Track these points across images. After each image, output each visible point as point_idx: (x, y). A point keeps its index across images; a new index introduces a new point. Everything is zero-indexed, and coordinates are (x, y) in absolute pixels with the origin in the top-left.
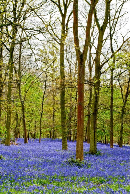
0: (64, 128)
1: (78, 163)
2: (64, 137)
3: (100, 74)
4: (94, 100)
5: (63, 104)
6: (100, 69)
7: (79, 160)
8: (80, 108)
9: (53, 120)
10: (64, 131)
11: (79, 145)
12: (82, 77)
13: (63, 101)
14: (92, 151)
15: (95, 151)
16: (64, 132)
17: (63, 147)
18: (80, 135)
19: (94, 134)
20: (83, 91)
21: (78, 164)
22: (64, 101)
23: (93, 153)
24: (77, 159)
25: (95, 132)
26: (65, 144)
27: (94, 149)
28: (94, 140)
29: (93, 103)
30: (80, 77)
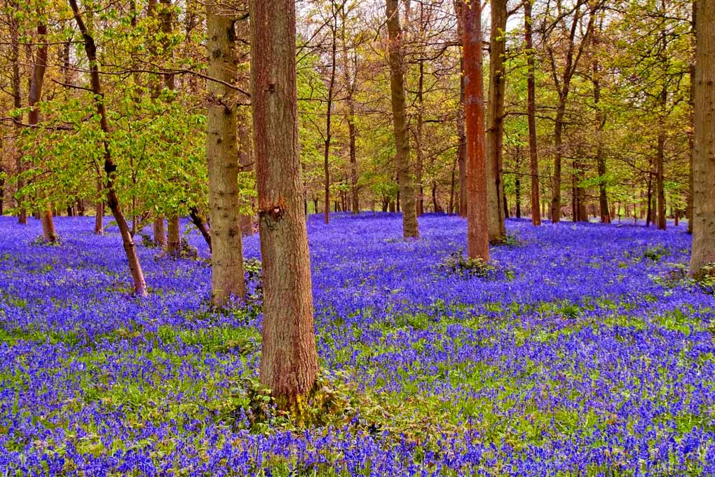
0: (407, 176)
1: (478, 269)
2: (409, 201)
3: (504, 15)
4: (492, 92)
5: (398, 110)
6: (504, 4)
7: (477, 260)
8: (473, 114)
9: (353, 160)
10: (406, 185)
11: (477, 220)
12: (475, 26)
13: (398, 100)
14: (494, 236)
15: (502, 234)
16: (407, 187)
17: (408, 231)
18: (477, 189)
19: (495, 188)
20: (478, 66)
21: (477, 272)
22: (403, 100)
23: (497, 240)
24: (473, 257)
25: (498, 182)
26: (411, 222)
27: (498, 231)
28: (496, 204)
29: (490, 102)
30: (469, 25)
